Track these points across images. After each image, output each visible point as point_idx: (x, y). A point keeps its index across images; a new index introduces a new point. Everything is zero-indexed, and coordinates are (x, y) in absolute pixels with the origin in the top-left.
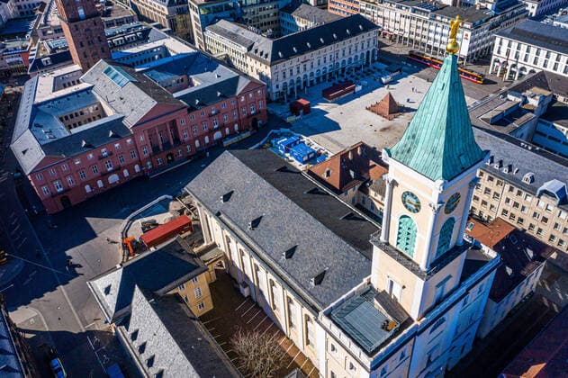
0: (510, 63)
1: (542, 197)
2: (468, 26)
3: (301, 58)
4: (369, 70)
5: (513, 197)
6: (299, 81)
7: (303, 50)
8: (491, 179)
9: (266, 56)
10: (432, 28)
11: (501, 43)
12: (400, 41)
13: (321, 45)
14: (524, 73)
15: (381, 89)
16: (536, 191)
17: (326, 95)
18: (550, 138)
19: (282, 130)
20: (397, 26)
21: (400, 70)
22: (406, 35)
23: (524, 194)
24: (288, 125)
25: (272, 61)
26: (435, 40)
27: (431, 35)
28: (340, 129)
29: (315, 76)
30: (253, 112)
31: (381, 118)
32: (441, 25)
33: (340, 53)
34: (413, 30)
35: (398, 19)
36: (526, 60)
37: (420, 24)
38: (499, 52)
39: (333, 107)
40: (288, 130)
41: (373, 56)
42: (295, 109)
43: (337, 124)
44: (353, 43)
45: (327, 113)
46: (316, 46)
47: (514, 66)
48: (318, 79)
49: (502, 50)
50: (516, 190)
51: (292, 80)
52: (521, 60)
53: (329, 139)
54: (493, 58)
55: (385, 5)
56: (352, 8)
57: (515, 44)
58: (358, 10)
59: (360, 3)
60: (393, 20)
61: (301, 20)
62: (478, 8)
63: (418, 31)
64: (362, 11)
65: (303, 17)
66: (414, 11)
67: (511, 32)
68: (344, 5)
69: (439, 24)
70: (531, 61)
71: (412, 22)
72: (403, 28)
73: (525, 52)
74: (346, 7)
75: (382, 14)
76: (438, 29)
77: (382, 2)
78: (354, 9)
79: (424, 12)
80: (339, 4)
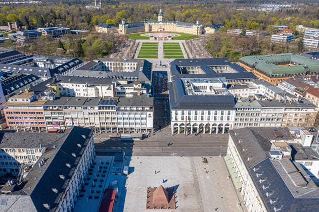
2: (148, 109)
10: (120, 116)
11: (176, 114)
14: (196, 127)
20: (87, 122)
22: (98, 126)
26: (124, 124)
27: (119, 121)
32: (127, 112)
34: (104, 121)
35: (87, 116)
36: (196, 119)
37: (108, 116)
38: (176, 119)
44: (85, 153)
47: (188, 125)
52: (193, 120)
54: (173, 124)
55: (69, 109)
56: (35, 118)
57: (186, 112)
58: (43, 118)
59: (44, 112)
60: (82, 119)
61: (17, 150)
62: (139, 95)
63: (108, 121)
64: (47, 118)
65: (19, 146)
66: (100, 108)
67: (181, 105)
68: (26, 118)
69: (125, 112)
70: (199, 119)
71: (101, 116)
72: (93, 122)
73: (194, 115)
74: (28, 119)
75: (69, 116)
76: (125, 116)
77: (66, 108)
78: (38, 118)
79: (109, 107)
80: (20, 118)
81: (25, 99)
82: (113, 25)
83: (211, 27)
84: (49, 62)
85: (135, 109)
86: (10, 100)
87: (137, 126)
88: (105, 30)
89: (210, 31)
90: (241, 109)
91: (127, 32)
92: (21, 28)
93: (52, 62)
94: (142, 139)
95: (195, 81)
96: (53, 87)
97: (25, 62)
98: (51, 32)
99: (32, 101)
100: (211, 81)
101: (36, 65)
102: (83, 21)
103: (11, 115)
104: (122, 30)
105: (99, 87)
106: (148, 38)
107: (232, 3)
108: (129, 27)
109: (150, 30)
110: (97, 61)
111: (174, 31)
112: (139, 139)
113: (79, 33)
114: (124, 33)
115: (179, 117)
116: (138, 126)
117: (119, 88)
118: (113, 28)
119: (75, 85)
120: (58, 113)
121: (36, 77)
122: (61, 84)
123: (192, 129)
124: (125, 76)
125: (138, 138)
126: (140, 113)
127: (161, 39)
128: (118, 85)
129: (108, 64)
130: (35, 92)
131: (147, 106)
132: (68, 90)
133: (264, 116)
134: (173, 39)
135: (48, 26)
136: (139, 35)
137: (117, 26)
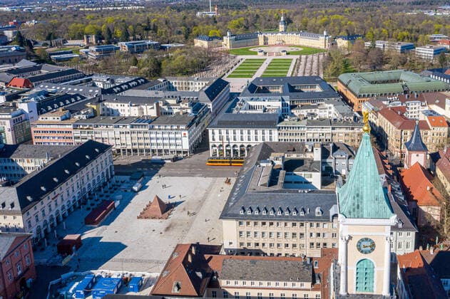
0: (225, 145)
1: (334, 220)
2: (184, 127)
3: (52, 195)
4: (114, 185)
5: (315, 230)
6: (52, 219)
7: (51, 187)
8: (294, 225)
9: (12, 205)
10: (153, 136)
11: (213, 133)
12: (124, 154)
13: (68, 176)
14: (236, 148)
15: (136, 196)
16: (329, 218)
17: (91, 221)
18: (295, 182)
19: (63, 276)
20: (118, 142)
21: (143, 176)
22: (129, 147)
23: (321, 224)
24: (66, 269)
25: (22, 208)
26: (158, 144)
27: (153, 141)
28: (126, 247)
29: (67, 208)
30: (20, 272)
31: (158, 221)
32: (161, 132)
33: (86, 178)
34: (136, 141)
35: (117, 136)
36: (235, 139)
37: (140, 135)
38: (214, 139)
39: (103, 230)
40: (72, 273)
41: (111, 173)
42: (65, 248)
43: (120, 243)
44: (94, 166)
45: (101, 238)
46: (63, 179)
47: (227, 146)
48: (69, 210)
49: (215, 137)
50: (315, 224)
51: (45, 221)
52: (232, 140)
53: (122, 260)
54: (211, 145)
55: (100, 128)
56: (64, 138)
57: (224, 131)
58: (72, 138)
59: (73, 131)
60: (113, 139)
61: (26, 160)
62: (181, 114)
63: (140, 141)
64: (76, 138)
65: (27, 157)
66: (132, 127)
67: (218, 124)
68: (54, 137)
69: (158, 132)
70: (238, 140)
71: (133, 135)
72: (124, 142)
73: (233, 135)
74: (56, 138)
75: (100, 136)
76: (158, 136)
77: (97, 126)
78: (67, 138)
79: (142, 126)
80: (48, 137)
81: (56, 118)
82: (217, 37)
83: (344, 38)
84: (109, 82)
85: (169, 127)
86: (40, 119)
87: (171, 148)
88: (205, 44)
89: (342, 43)
90: (285, 128)
91: (233, 46)
92: (100, 42)
93: (113, 82)
94: (174, 161)
95: (252, 99)
96: (93, 106)
97: (81, 82)
98: (134, 47)
99: (63, 120)
100: (269, 100)
101: (94, 85)
102: (179, 33)
103: (38, 135)
104: (226, 43)
105: (144, 107)
106: (255, 53)
107: (405, 5)
108: (236, 39)
109: (266, 44)
110: (161, 80)
111: (297, 44)
112: (170, 161)
113: (170, 47)
114: (229, 47)
115: (217, 137)
116: (173, 148)
117: (166, 108)
118: (215, 41)
119: (119, 104)
120: (88, 133)
121: (81, 96)
122: (105, 104)
123: (232, 151)
124: (184, 95)
125: (169, 159)
126: (174, 132)
127: (271, 54)
128: (166, 104)
129: (175, 83)
130: (70, 111)
131: (183, 124)
132: (112, 110)
133: (310, 136)
134: (288, 54)
135: (133, 40)
136: (247, 49)
137: (221, 39)
